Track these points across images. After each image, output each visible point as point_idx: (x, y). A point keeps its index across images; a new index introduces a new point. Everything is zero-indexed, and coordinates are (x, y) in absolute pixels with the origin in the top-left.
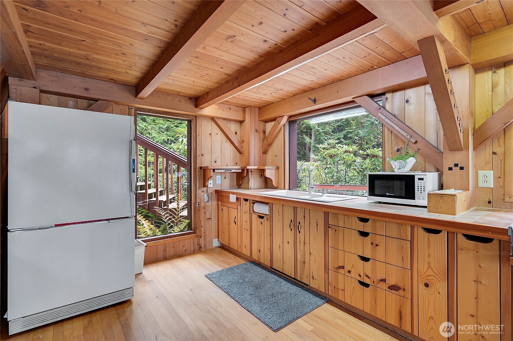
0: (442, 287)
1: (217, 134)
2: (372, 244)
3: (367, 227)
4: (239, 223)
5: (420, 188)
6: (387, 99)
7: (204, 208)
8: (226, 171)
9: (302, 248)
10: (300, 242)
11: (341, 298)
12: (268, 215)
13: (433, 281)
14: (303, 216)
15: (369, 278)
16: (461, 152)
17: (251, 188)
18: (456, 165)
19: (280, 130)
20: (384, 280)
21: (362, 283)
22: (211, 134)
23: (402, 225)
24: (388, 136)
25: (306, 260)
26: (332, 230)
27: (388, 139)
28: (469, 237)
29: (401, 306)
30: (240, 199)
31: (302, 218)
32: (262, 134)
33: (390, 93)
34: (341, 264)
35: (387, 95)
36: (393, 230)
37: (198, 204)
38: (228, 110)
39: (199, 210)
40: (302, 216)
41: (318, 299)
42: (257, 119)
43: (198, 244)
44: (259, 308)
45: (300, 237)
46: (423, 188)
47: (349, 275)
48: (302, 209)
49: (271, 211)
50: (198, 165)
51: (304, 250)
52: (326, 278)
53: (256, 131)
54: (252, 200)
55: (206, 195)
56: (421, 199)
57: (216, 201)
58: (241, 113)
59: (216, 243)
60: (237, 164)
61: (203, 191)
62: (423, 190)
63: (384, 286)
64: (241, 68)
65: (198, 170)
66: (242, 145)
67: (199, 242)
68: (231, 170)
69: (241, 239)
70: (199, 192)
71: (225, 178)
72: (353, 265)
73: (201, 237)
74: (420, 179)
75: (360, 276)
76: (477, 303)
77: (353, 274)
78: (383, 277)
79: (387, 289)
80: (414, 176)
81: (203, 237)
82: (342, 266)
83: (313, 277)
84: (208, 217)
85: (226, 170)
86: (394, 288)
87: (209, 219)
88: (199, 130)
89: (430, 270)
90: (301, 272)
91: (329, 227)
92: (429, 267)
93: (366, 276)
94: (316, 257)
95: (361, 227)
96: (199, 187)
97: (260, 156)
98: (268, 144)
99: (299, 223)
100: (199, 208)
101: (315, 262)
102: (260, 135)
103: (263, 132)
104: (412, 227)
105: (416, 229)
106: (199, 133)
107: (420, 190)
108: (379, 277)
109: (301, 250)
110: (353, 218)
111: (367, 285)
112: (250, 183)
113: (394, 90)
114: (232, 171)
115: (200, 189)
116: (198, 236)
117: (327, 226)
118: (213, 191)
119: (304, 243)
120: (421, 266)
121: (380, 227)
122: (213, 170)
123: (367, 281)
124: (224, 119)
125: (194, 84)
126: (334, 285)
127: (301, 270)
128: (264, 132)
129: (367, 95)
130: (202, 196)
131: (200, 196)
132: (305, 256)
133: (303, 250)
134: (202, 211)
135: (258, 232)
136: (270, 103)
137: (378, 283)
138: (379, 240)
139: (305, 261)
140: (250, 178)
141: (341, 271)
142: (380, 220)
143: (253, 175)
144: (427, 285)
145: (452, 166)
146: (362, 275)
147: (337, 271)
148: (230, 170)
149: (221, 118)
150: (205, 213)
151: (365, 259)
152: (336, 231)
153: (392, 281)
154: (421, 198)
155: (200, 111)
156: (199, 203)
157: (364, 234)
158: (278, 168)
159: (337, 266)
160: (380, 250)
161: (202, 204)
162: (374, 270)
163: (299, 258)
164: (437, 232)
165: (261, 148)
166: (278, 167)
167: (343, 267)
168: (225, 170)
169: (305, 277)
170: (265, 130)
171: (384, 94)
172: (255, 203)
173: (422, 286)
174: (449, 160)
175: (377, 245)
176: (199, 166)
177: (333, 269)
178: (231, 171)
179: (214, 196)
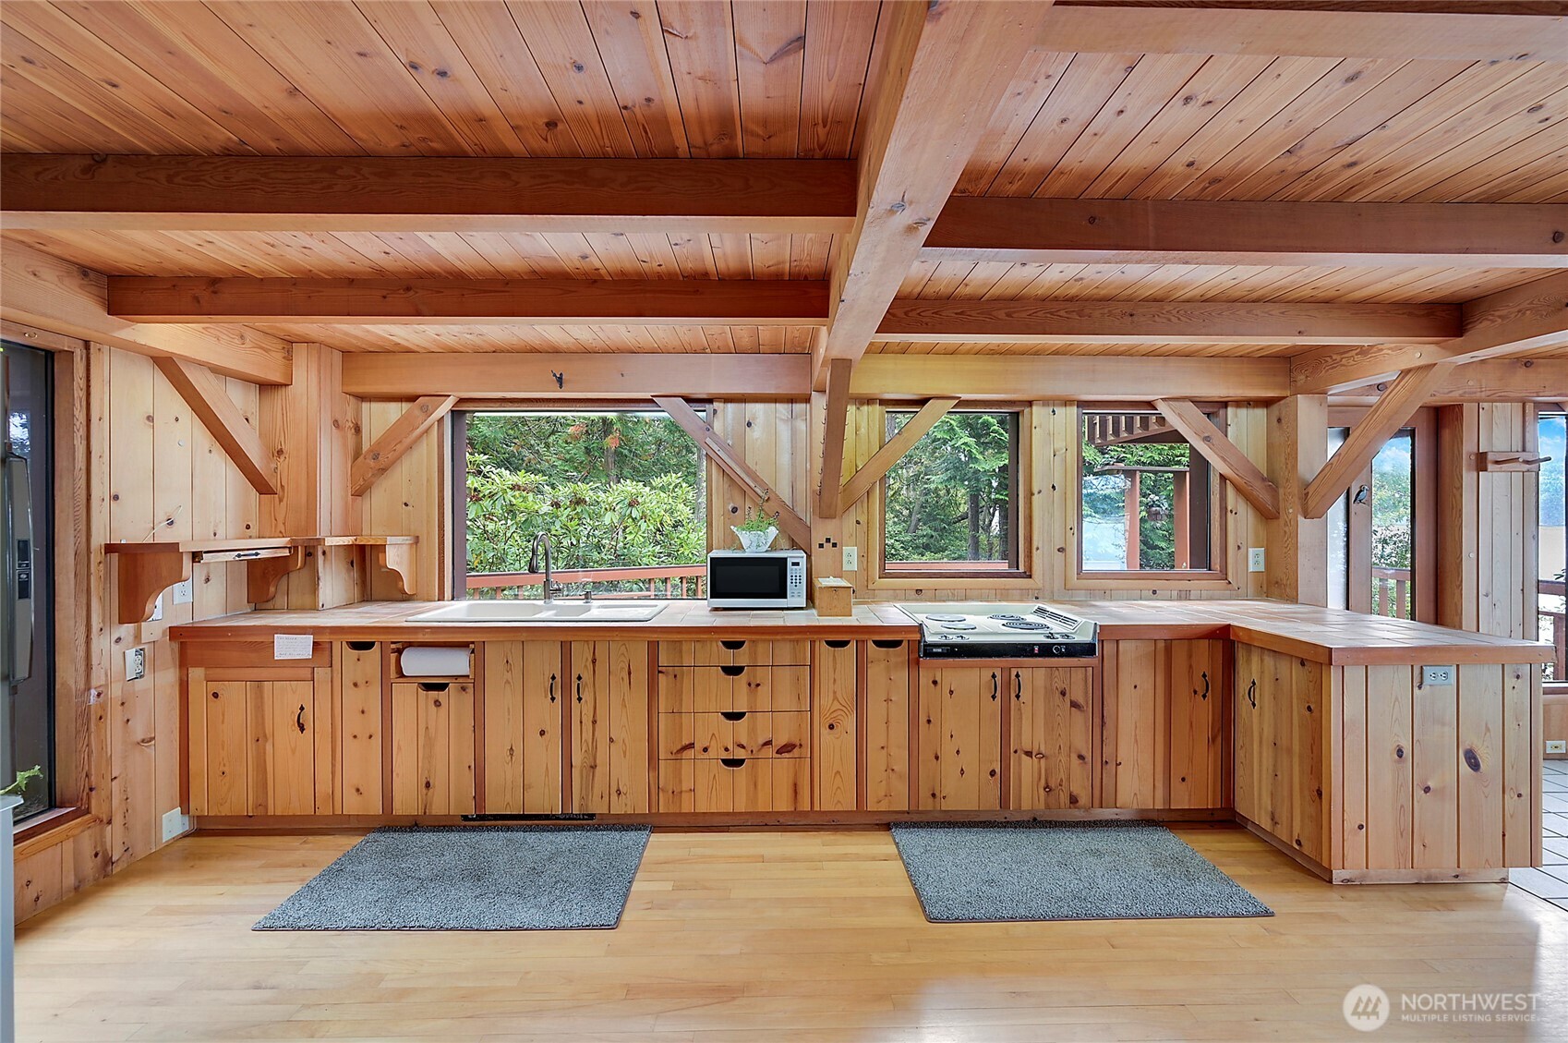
0: (850, 723)
1: (177, 420)
2: (750, 685)
3: (740, 657)
4: (324, 724)
5: (794, 578)
6: (715, 411)
7: (123, 704)
8: (239, 556)
9: (587, 735)
10: (581, 722)
11: (687, 807)
12: (468, 676)
13: (839, 717)
14: (590, 660)
15: (743, 747)
16: (834, 520)
17: (323, 606)
18: (828, 540)
19: (427, 431)
20: (768, 743)
21: (728, 762)
22: (150, 419)
23: (797, 641)
24: (718, 482)
25: (597, 761)
26: (667, 676)
27: (717, 488)
28: (879, 644)
29: (796, 775)
30: (328, 646)
31: (588, 664)
32: (350, 434)
33: (721, 402)
34: (686, 742)
35: (716, 405)
36: (785, 652)
37: (99, 695)
38: (236, 341)
39: (101, 718)
40: (587, 659)
41: (632, 836)
42: (338, 387)
43: (96, 855)
44: (532, 910)
45: (582, 711)
46: (798, 578)
47: (706, 755)
48: (586, 645)
49: (479, 665)
50: (99, 539)
51: (593, 739)
52: (651, 782)
53: (336, 423)
54: (393, 643)
55: (131, 653)
56: (796, 596)
57: (172, 670)
58: (278, 356)
59: (173, 824)
60: (248, 527)
61: (118, 640)
62: (798, 581)
63: (769, 752)
64: (445, 272)
65: (95, 558)
66: (273, 466)
67: (103, 844)
68: (258, 551)
69: (333, 773)
70: (101, 644)
71: (208, 580)
72: (713, 734)
73: (109, 822)
74: (794, 564)
75: (727, 749)
76: (888, 727)
77: (712, 753)
78: (768, 737)
79: (775, 755)
80: (786, 559)
81: (118, 820)
82: (690, 744)
83: (618, 790)
84: (139, 737)
85: (242, 553)
86: (787, 748)
87: (143, 741)
88: (102, 399)
89: (836, 702)
90: (584, 792)
91: (660, 672)
92: (835, 698)
93: (738, 745)
94: (627, 745)
95: (730, 658)
96: (101, 625)
97: (346, 503)
98: (378, 467)
99: (579, 678)
100: (103, 707)
101: (625, 757)
102: (344, 438)
103: (353, 430)
104: (813, 643)
105: (817, 644)
106: (102, 411)
107: (794, 581)
108: (761, 741)
109: (586, 740)
110: (714, 644)
111: (738, 763)
112: (321, 591)
113: (728, 399)
114: (259, 557)
115: (106, 631)
116: (98, 820)
117: (654, 670)
118: (164, 632)
119: (594, 722)
120: (825, 701)
121: (764, 652)
122: (191, 555)
123: (740, 754)
124: (217, 370)
125: (199, 248)
126: (671, 787)
127: (584, 786)
128: (358, 430)
129: (682, 397)
130: (117, 659)
131: (105, 663)
132: (596, 751)
133: (591, 737)
134: (115, 717)
135: (422, 732)
136: (396, 349)
137: (759, 750)
138: (763, 675)
139: (595, 761)
140: (320, 574)
141: (689, 754)
142: (765, 641)
143: (327, 566)
144: (831, 727)
145: (824, 542)
146: (730, 747)
147: (679, 756)
148: (254, 552)
149: (201, 364)
150: (128, 720)
151: (734, 716)
152: (675, 676)
153: (781, 740)
154: (796, 594)
155: (129, 330)
156: (100, 690)
157: (733, 671)
158: (417, 540)
159: (679, 747)
160: (764, 691)
161: (116, 691)
162: (752, 731)
163: (577, 759)
164: (843, 644)
165: (349, 479)
166: (418, 537)
167: (691, 746)
168: (237, 553)
169: (597, 798)
170: (359, 423)
171: (710, 401)
172: (404, 649)
173: (826, 731)
174: (820, 532)
175: (758, 685)
176: (103, 543)
177: (670, 757)
178: (257, 554)
179: (169, 651)
